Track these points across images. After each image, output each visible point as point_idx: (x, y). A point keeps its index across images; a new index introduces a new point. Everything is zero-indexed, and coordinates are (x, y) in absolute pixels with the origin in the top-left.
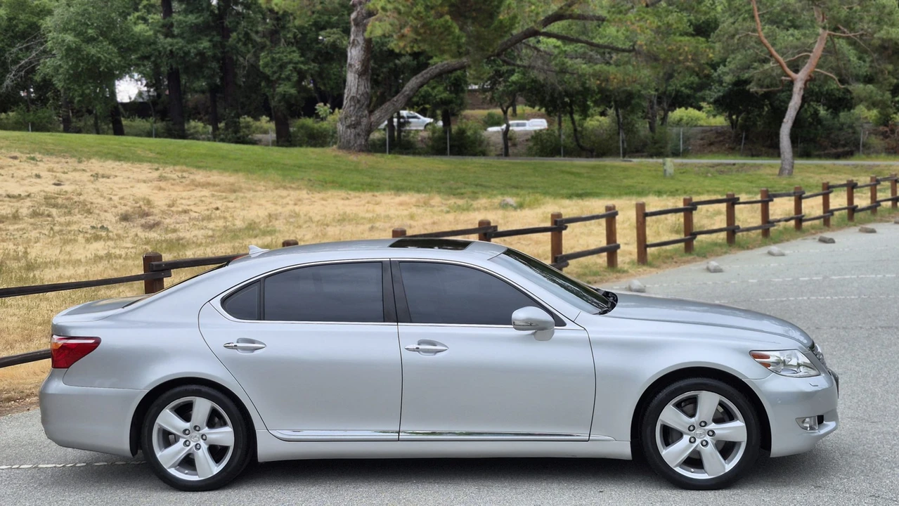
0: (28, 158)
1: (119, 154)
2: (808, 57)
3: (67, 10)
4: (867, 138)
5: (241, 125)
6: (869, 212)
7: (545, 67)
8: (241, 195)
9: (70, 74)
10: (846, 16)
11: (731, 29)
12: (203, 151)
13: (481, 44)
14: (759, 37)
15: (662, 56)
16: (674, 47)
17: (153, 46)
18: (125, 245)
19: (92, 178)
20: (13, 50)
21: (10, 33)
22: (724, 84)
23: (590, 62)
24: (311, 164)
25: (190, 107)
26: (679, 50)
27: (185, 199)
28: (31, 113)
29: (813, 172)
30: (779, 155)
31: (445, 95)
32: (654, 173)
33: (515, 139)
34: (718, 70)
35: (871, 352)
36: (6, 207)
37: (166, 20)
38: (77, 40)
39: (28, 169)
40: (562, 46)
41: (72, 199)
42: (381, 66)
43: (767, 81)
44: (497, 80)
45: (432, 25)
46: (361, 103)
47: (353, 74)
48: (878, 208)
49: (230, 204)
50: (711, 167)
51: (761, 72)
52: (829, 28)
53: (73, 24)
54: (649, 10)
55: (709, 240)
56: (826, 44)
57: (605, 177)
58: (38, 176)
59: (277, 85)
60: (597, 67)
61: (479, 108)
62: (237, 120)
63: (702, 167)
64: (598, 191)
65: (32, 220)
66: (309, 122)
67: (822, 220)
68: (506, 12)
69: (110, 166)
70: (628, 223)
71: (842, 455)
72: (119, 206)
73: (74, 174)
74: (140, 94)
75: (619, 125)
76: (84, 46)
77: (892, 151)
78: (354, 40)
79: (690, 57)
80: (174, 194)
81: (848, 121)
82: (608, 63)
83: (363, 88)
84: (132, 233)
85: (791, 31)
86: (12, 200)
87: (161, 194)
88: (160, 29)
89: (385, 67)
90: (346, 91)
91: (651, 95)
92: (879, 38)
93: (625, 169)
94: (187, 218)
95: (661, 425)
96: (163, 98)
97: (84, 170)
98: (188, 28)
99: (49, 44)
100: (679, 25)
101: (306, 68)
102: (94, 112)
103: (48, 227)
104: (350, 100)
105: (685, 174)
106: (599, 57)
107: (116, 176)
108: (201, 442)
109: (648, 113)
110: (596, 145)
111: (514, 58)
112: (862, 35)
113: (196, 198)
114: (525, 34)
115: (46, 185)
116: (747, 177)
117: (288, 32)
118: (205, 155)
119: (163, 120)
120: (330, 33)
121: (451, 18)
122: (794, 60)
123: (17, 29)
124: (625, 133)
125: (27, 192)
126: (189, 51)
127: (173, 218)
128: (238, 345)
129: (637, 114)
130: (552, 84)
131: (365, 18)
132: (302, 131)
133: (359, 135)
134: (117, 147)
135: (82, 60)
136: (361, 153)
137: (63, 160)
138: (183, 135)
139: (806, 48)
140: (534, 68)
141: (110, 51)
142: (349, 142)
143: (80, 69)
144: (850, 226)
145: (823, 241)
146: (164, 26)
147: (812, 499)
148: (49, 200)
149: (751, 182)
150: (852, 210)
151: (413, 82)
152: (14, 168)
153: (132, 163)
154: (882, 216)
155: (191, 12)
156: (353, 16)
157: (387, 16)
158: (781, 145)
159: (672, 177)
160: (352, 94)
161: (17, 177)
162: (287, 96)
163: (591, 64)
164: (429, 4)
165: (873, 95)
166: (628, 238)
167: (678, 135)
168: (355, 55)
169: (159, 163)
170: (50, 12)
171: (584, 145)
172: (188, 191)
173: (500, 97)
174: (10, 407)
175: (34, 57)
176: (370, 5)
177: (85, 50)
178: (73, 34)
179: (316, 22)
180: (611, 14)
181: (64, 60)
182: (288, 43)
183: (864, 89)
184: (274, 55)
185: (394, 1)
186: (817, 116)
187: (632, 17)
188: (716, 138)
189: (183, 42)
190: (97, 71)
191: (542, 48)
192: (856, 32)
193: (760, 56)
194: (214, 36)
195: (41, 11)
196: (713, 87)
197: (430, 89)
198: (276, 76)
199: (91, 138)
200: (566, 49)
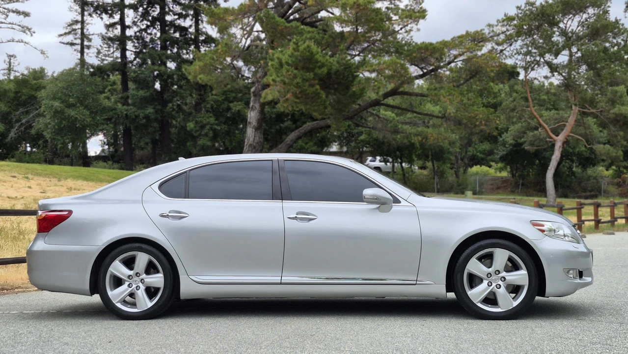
0: (23, 177)
1: (87, 177)
2: (565, 125)
4: (607, 187)
6: (609, 224)
7: (384, 128)
9: (56, 129)
10: (590, 98)
11: (511, 105)
13: (340, 106)
14: (531, 111)
15: (465, 121)
16: (473, 115)
17: (114, 111)
19: (67, 190)
20: (17, 113)
21: (16, 102)
22: (507, 146)
23: (414, 126)
25: (137, 159)
26: (476, 116)
29: (570, 203)
30: (546, 196)
34: (503, 136)
37: (124, 94)
38: (61, 105)
39: (23, 183)
40: (395, 117)
42: (271, 128)
43: (536, 143)
44: (350, 139)
45: (307, 92)
46: (257, 148)
47: (251, 129)
48: (616, 223)
51: (532, 136)
52: (579, 105)
53: (60, 95)
54: (456, 89)
56: (577, 117)
58: (30, 187)
59: (198, 139)
60: (420, 129)
68: (357, 86)
69: (80, 183)
73: (55, 187)
74: (103, 151)
75: (434, 173)
76: (66, 109)
78: (253, 106)
79: (483, 122)
81: (594, 175)
82: (427, 127)
83: (258, 138)
85: (552, 112)
86: (11, 199)
88: (120, 100)
89: (274, 129)
90: (246, 140)
91: (456, 153)
92: (613, 113)
95: (468, 273)
96: (119, 153)
97: (61, 186)
98: (139, 100)
99: (42, 109)
100: (476, 100)
101: (219, 128)
102: (71, 156)
104: (249, 146)
106: (421, 122)
107: (84, 190)
108: (141, 285)
109: (454, 165)
110: (419, 186)
111: (363, 123)
112: (601, 111)
114: (370, 104)
115: (35, 192)
117: (207, 103)
119: (118, 162)
120: (236, 105)
121: (321, 88)
122: (555, 128)
123: (21, 99)
124: (438, 178)
125: (21, 195)
126: (139, 115)
128: (169, 214)
129: (447, 165)
130: (389, 141)
131: (260, 91)
135: (65, 119)
137: (48, 179)
139: (563, 120)
140: (376, 129)
141: (84, 114)
143: (62, 126)
144: (596, 233)
146: (122, 98)
150: (598, 222)
151: (292, 136)
152: (13, 182)
153: (96, 182)
154: (618, 228)
155: (142, 89)
156: (252, 90)
157: (277, 86)
158: (547, 185)
160: (250, 143)
161: (15, 187)
162: (205, 147)
163: (416, 127)
164: (305, 77)
165: (610, 152)
167: (475, 181)
168: (252, 116)
170: (44, 88)
175: (31, 118)
176: (265, 80)
177: (67, 113)
178: (59, 101)
179: (226, 97)
180: (429, 91)
181: (52, 119)
182: (207, 111)
183: (604, 148)
184: (197, 119)
185: (282, 76)
186: (572, 170)
187: (444, 93)
188: (501, 184)
189: (135, 108)
190: (74, 127)
191: (381, 116)
192: (597, 109)
193: (531, 125)
194: (156, 105)
195: (38, 87)
196: (499, 148)
197: (303, 144)
198: (198, 133)
199: (67, 168)
200: (398, 118)
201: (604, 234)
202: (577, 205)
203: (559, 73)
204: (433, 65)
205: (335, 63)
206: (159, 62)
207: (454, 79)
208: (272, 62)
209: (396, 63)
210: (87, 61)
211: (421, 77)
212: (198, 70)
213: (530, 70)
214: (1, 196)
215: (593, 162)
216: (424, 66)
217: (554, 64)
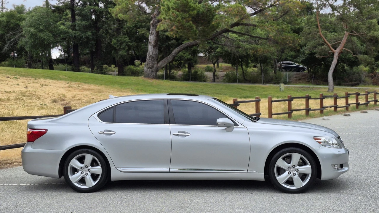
0: (14, 77)
1: (52, 77)
2: (340, 43)
3: (31, 18)
4: (365, 78)
5: (103, 68)
6: (365, 105)
7: (231, 45)
8: (103, 94)
9: (32, 45)
10: (356, 26)
11: (308, 31)
12: (87, 77)
13: (205, 34)
14: (320, 34)
15: (280, 41)
16: (285, 38)
17: (67, 34)
18: (54, 111)
19: (41, 86)
20: (8, 35)
21: (7, 28)
22: (305, 54)
23: (249, 43)
24: (133, 83)
25: (82, 61)
26: (287, 38)
27: (79, 95)
28: (15, 61)
29: (342, 91)
30: (328, 84)
31: (189, 57)
32: (276, 90)
33: (218, 76)
34: (303, 48)
35: (364, 151)
36: (4, 96)
37: (73, 23)
38: (35, 31)
39: (14, 81)
40: (238, 37)
41: (32, 94)
42: (163, 44)
43: (323, 53)
44: (211, 51)
45: (185, 25)
46: (154, 58)
47: (151, 46)
48: (369, 104)
49: (98, 97)
50: (299, 88)
51: (321, 49)
52: (349, 31)
53: (34, 24)
54: (275, 22)
55: (298, 114)
56: (347, 38)
57: (255, 91)
58: (18, 85)
59: (119, 51)
60: (253, 46)
61: (203, 64)
62: (102, 65)
63: (296, 88)
64: (252, 96)
65: (15, 101)
66: (132, 67)
67: (345, 108)
68: (215, 21)
69: (48, 81)
70: (265, 107)
71: (350, 183)
72: (52, 97)
73: (33, 84)
74: (61, 55)
75: (261, 71)
76: (38, 33)
77: (375, 84)
78: (152, 32)
79: (291, 42)
80: (75, 93)
81: (357, 71)
82: (257, 44)
83: (155, 52)
84: (58, 106)
85: (333, 33)
86: (7, 93)
87: (70, 93)
88: (71, 27)
89: (165, 45)
90: (148, 53)
91: (275, 59)
92: (369, 36)
93: (264, 88)
94: (80, 102)
95: (277, 167)
96: (71, 57)
97: (37, 83)
98: (82, 27)
99: (24, 33)
100: (287, 29)
101: (131, 44)
102: (42, 61)
103: (22, 104)
104: (149, 57)
105: (289, 91)
106: (253, 41)
107: (51, 85)
108: (88, 172)
109: (274, 66)
110: (252, 79)
111: (219, 42)
112: (362, 34)
113: (84, 94)
114: (223, 31)
115: (21, 88)
116: (315, 92)
117: (124, 29)
118: (88, 78)
119: (70, 65)
120: (142, 30)
121: (193, 23)
122: (334, 44)
123: (10, 26)
124: (264, 74)
125: (13, 90)
126: (82, 36)
127: (75, 102)
128: (104, 132)
129: (269, 66)
130: (234, 53)
131: (156, 23)
132: (129, 71)
133: (153, 71)
134: (51, 74)
135: (37, 39)
136: (153, 79)
137: (29, 79)
138: (79, 71)
139: (339, 40)
140: (226, 45)
141: (49, 36)
142: (149, 74)
143: (36, 43)
144: (357, 111)
145: (345, 115)
146: (72, 26)
147: (338, 197)
148: (22, 94)
149: (316, 94)
150: (358, 104)
151: (176, 50)
152: (8, 81)
153: (58, 80)
154: (370, 108)
155: (84, 20)
156: (151, 22)
157: (166, 22)
158: (329, 79)
159: (283, 91)
160: (150, 55)
161: (9, 85)
162: (123, 56)
163: (250, 44)
164: (183, 17)
165: (367, 59)
166: (265, 113)
167: (286, 75)
168: (152, 38)
169: (69, 81)
170: (24, 19)
171: (247, 79)
172: (81, 92)
173: (212, 58)
174: (7, 166)
175: (17, 38)
176: (159, 17)
177: (39, 35)
178: (34, 28)
179: (136, 25)
180: (259, 23)
181: (30, 39)
182: (124, 34)
183: (363, 57)
184: (118, 39)
185: (169, 15)
186: (344, 69)
187: (268, 25)
188: (302, 77)
189: (80, 32)
190: (43, 44)
191: (230, 38)
192: (360, 33)
193: (320, 43)
194: (93, 30)
195: (20, 19)
196: (301, 56)
197: (183, 54)
198: (119, 47)
199: (40, 71)
200: (240, 38)
201: (361, 112)
202: (346, 95)
203: (337, 11)
204: (261, 7)
205: (201, 8)
206: (94, 4)
207: (274, 16)
208: (163, 7)
209: (239, 7)
210: (50, 3)
211: (254, 14)
212: (118, 11)
213: (320, 9)
214: (1, 91)
215: (357, 64)
216: (256, 7)
217: (335, 6)
